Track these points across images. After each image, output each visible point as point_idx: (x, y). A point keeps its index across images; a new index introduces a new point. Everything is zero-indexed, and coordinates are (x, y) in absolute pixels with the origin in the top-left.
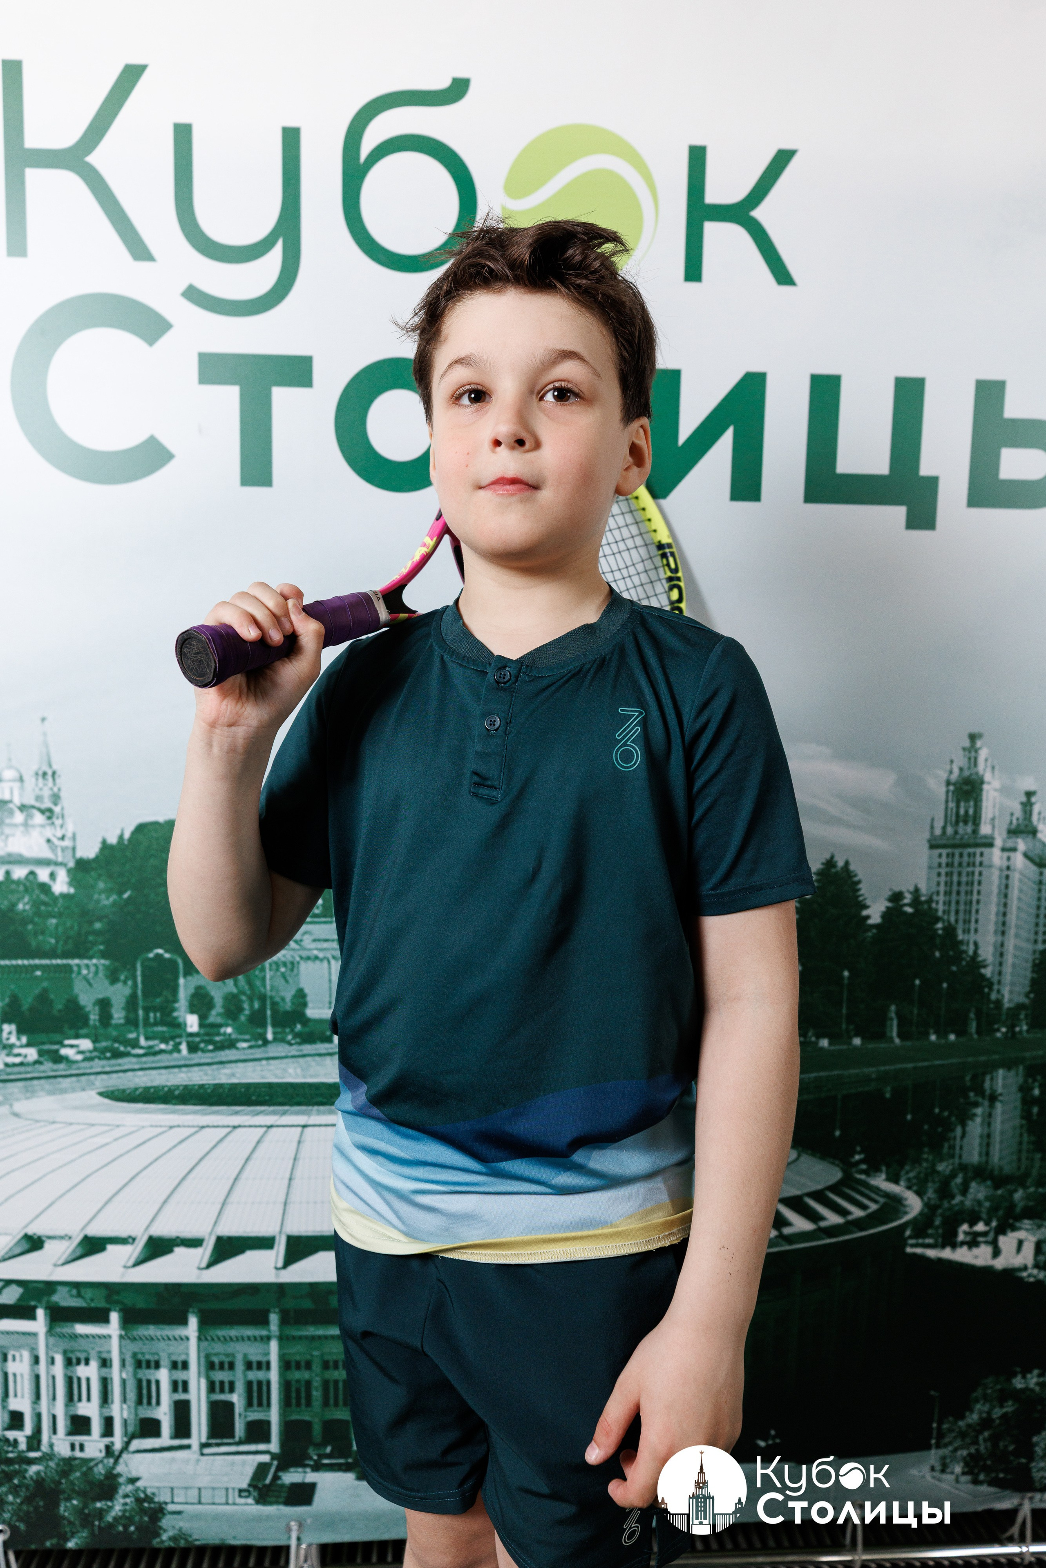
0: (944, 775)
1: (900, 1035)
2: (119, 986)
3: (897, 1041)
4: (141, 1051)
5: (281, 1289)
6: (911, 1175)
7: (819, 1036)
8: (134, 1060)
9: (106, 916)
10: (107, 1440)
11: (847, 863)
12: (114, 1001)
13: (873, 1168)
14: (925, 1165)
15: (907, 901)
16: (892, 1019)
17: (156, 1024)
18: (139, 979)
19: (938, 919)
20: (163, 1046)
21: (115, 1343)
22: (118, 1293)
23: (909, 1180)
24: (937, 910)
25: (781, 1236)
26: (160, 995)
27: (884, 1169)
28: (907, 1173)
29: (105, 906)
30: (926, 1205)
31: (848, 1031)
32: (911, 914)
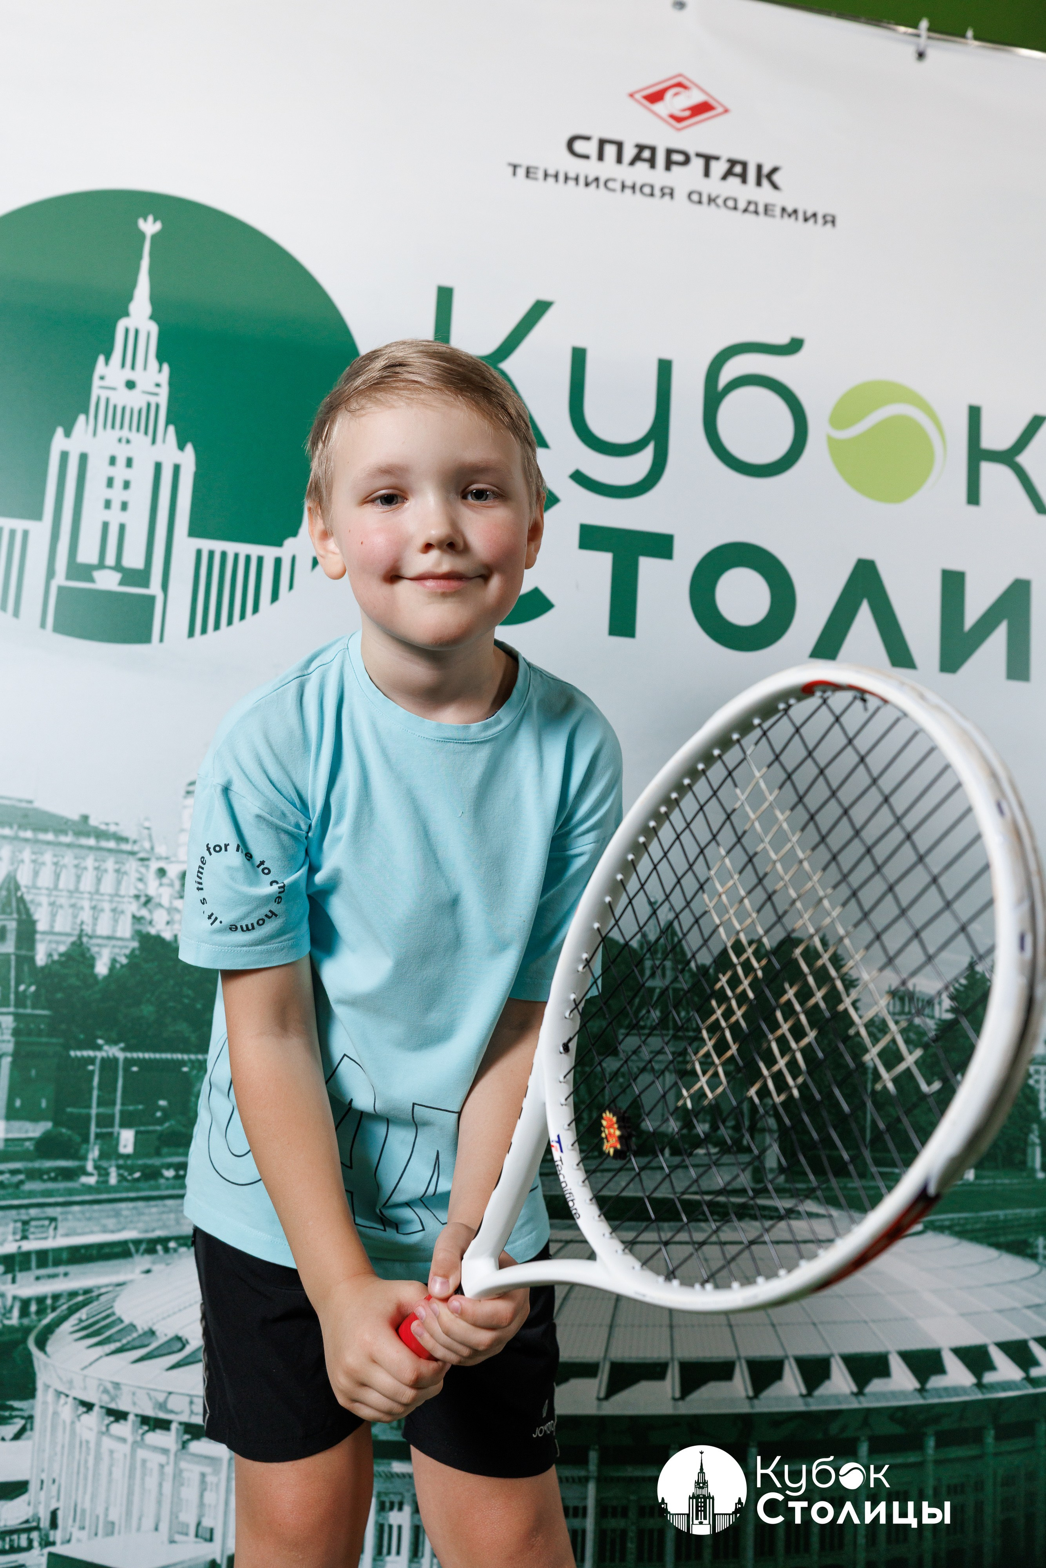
5: (602, 1422)
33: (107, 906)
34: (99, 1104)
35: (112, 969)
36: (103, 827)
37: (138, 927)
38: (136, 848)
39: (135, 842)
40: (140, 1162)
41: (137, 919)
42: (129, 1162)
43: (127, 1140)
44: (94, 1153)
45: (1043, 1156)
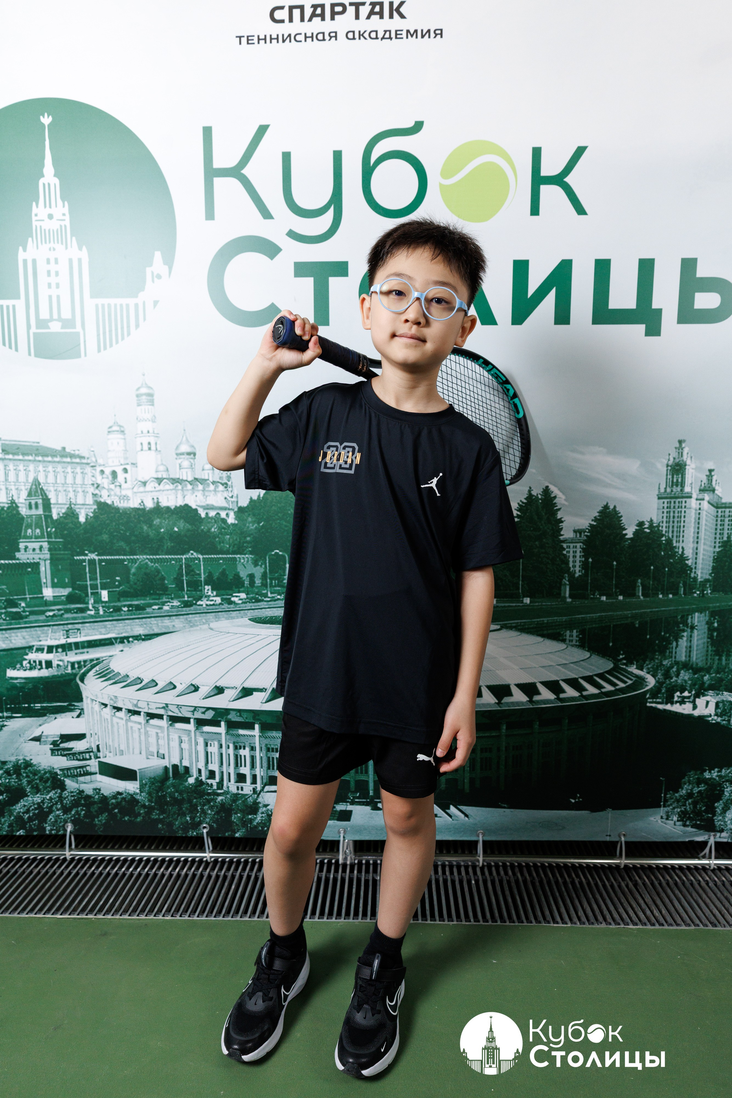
0: (666, 462)
1: (643, 595)
2: (259, 567)
3: (642, 597)
4: (269, 599)
6: (649, 666)
7: (601, 595)
8: (265, 603)
9: (252, 534)
10: (254, 786)
11: (615, 507)
12: (256, 575)
13: (630, 663)
14: (657, 661)
15: (646, 526)
16: (639, 586)
17: (275, 586)
18: (268, 564)
19: (663, 535)
20: (279, 597)
21: (257, 739)
22: (258, 715)
23: (648, 669)
24: (662, 531)
25: (582, 696)
26: (277, 572)
28: (647, 665)
29: (252, 529)
30: (657, 682)
31: (616, 593)
32: (649, 533)
33: (80, 490)
34: (90, 580)
35: (87, 519)
36: (73, 452)
37: (95, 499)
38: (89, 461)
39: (88, 458)
40: (112, 604)
41: (94, 495)
42: (107, 605)
43: (105, 595)
44: (92, 601)
45: (570, 590)
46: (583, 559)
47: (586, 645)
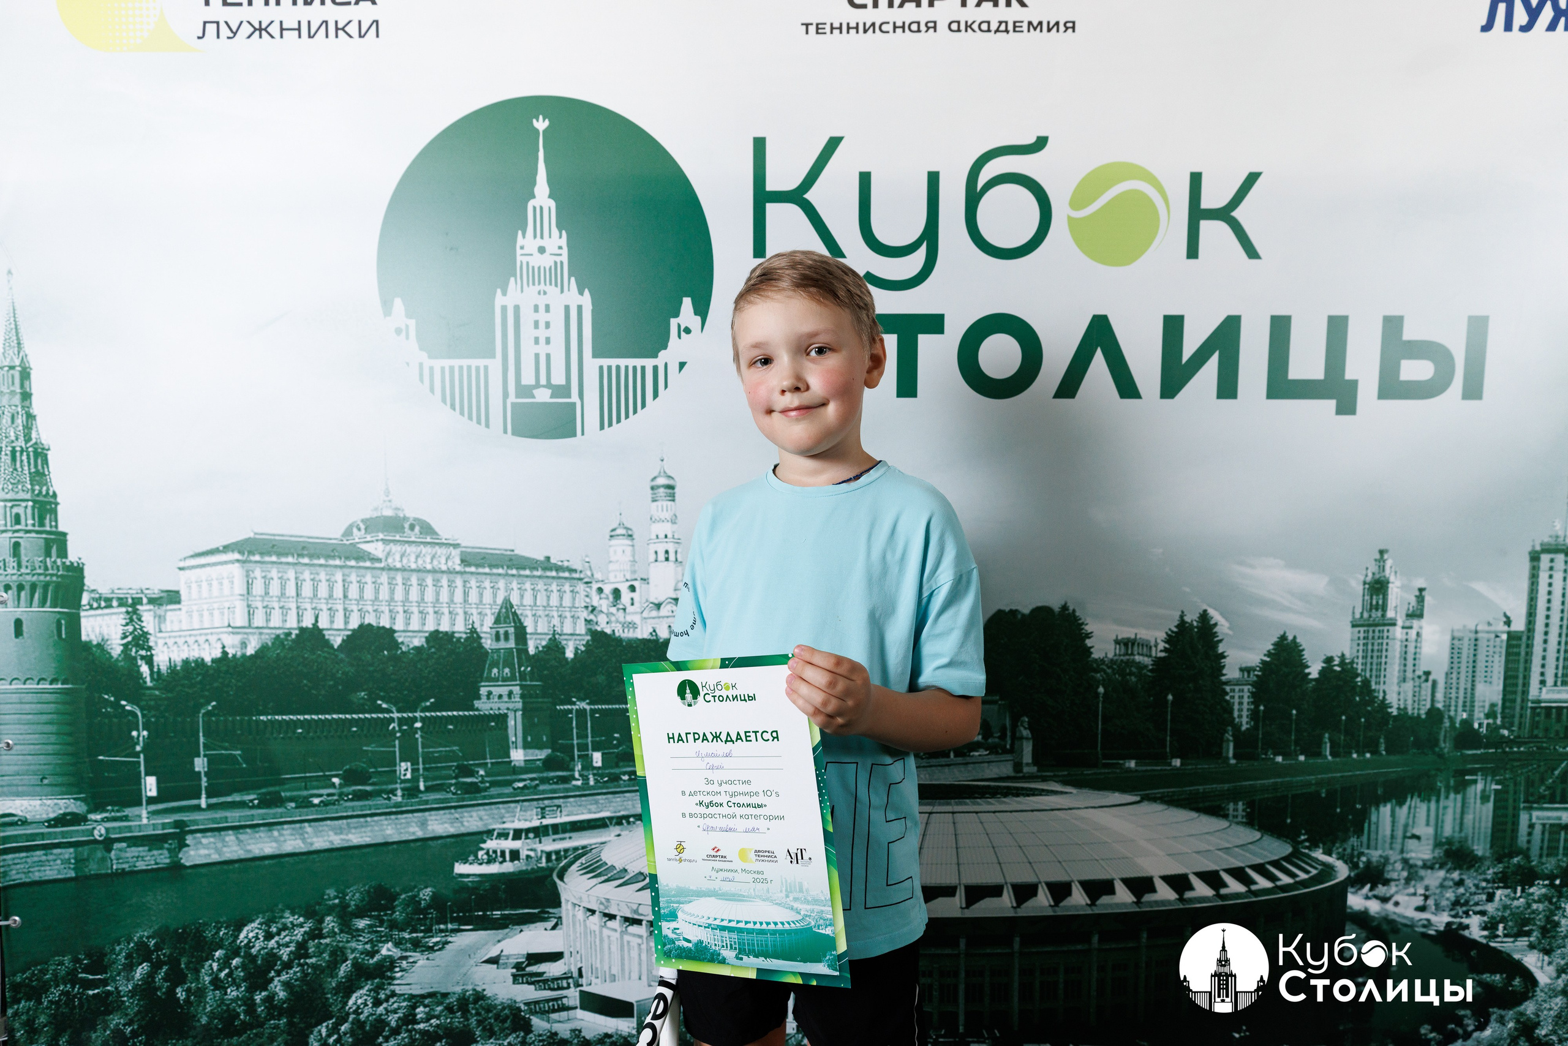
0: (1362, 578)
1: (1331, 754)
3: (1330, 758)
6: (1340, 850)
7: (1276, 754)
11: (1295, 637)
13: (1314, 845)
15: (1336, 662)
16: (1326, 743)
19: (1358, 675)
23: (1339, 853)
24: (1357, 669)
25: (1250, 891)
27: (1321, 845)
30: (1352, 870)
31: (1295, 751)
32: (1339, 672)
33: (568, 614)
34: (578, 737)
35: (576, 654)
36: (560, 563)
37: (589, 627)
38: (582, 576)
39: (580, 572)
40: (607, 771)
41: (588, 621)
42: (600, 771)
43: (597, 758)
44: (579, 766)
45: (1235, 748)
46: (1252, 707)
47: (1256, 822)
